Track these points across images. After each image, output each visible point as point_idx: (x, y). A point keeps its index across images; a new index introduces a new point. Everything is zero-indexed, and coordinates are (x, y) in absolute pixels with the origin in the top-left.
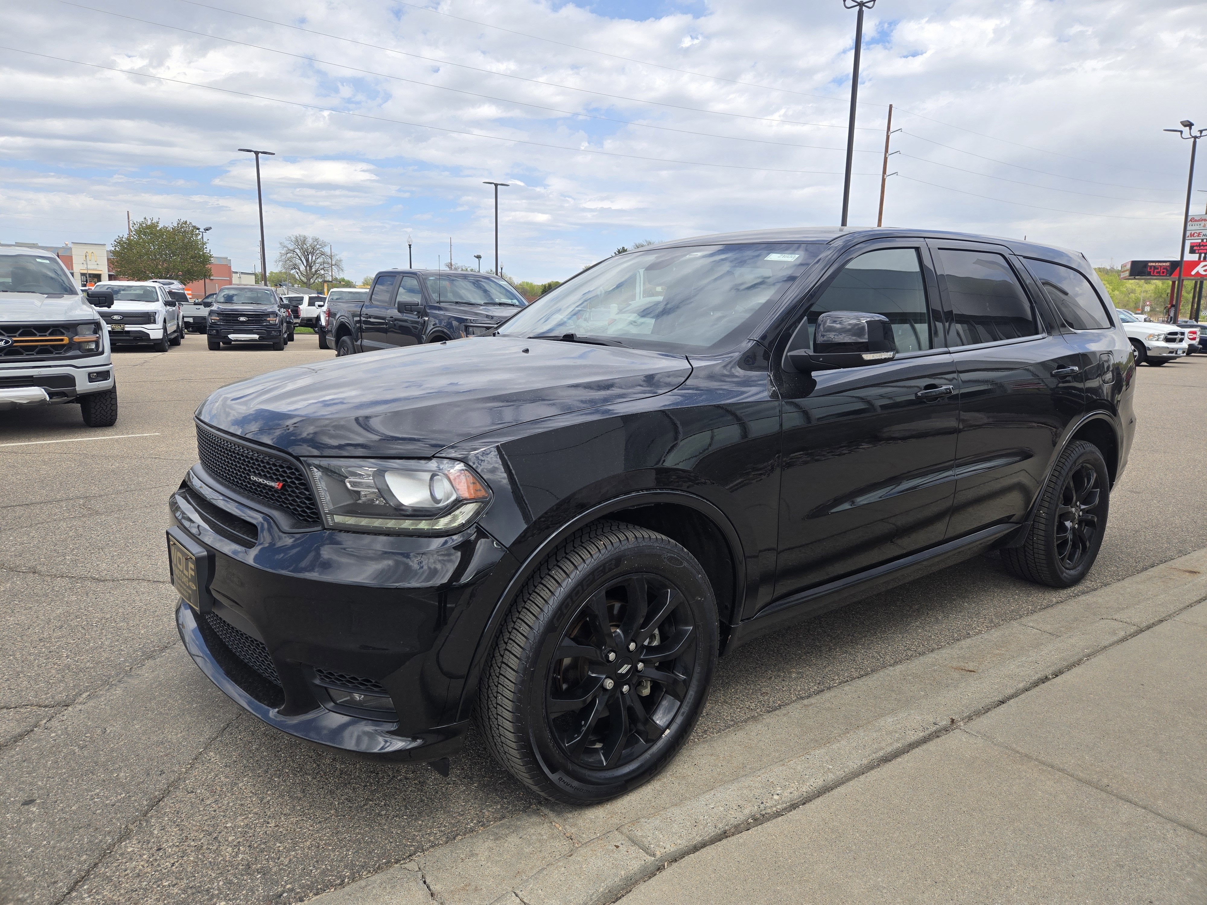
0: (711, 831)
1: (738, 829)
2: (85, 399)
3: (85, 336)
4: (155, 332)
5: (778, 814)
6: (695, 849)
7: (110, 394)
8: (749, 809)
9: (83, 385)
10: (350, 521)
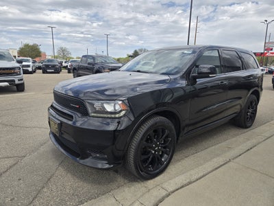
0: (180, 186)
1: (186, 185)
2: (17, 85)
3: (17, 70)
4: (30, 69)
5: (194, 182)
6: (177, 190)
7: (23, 84)
8: (188, 181)
9: (17, 82)
10: (95, 115)
